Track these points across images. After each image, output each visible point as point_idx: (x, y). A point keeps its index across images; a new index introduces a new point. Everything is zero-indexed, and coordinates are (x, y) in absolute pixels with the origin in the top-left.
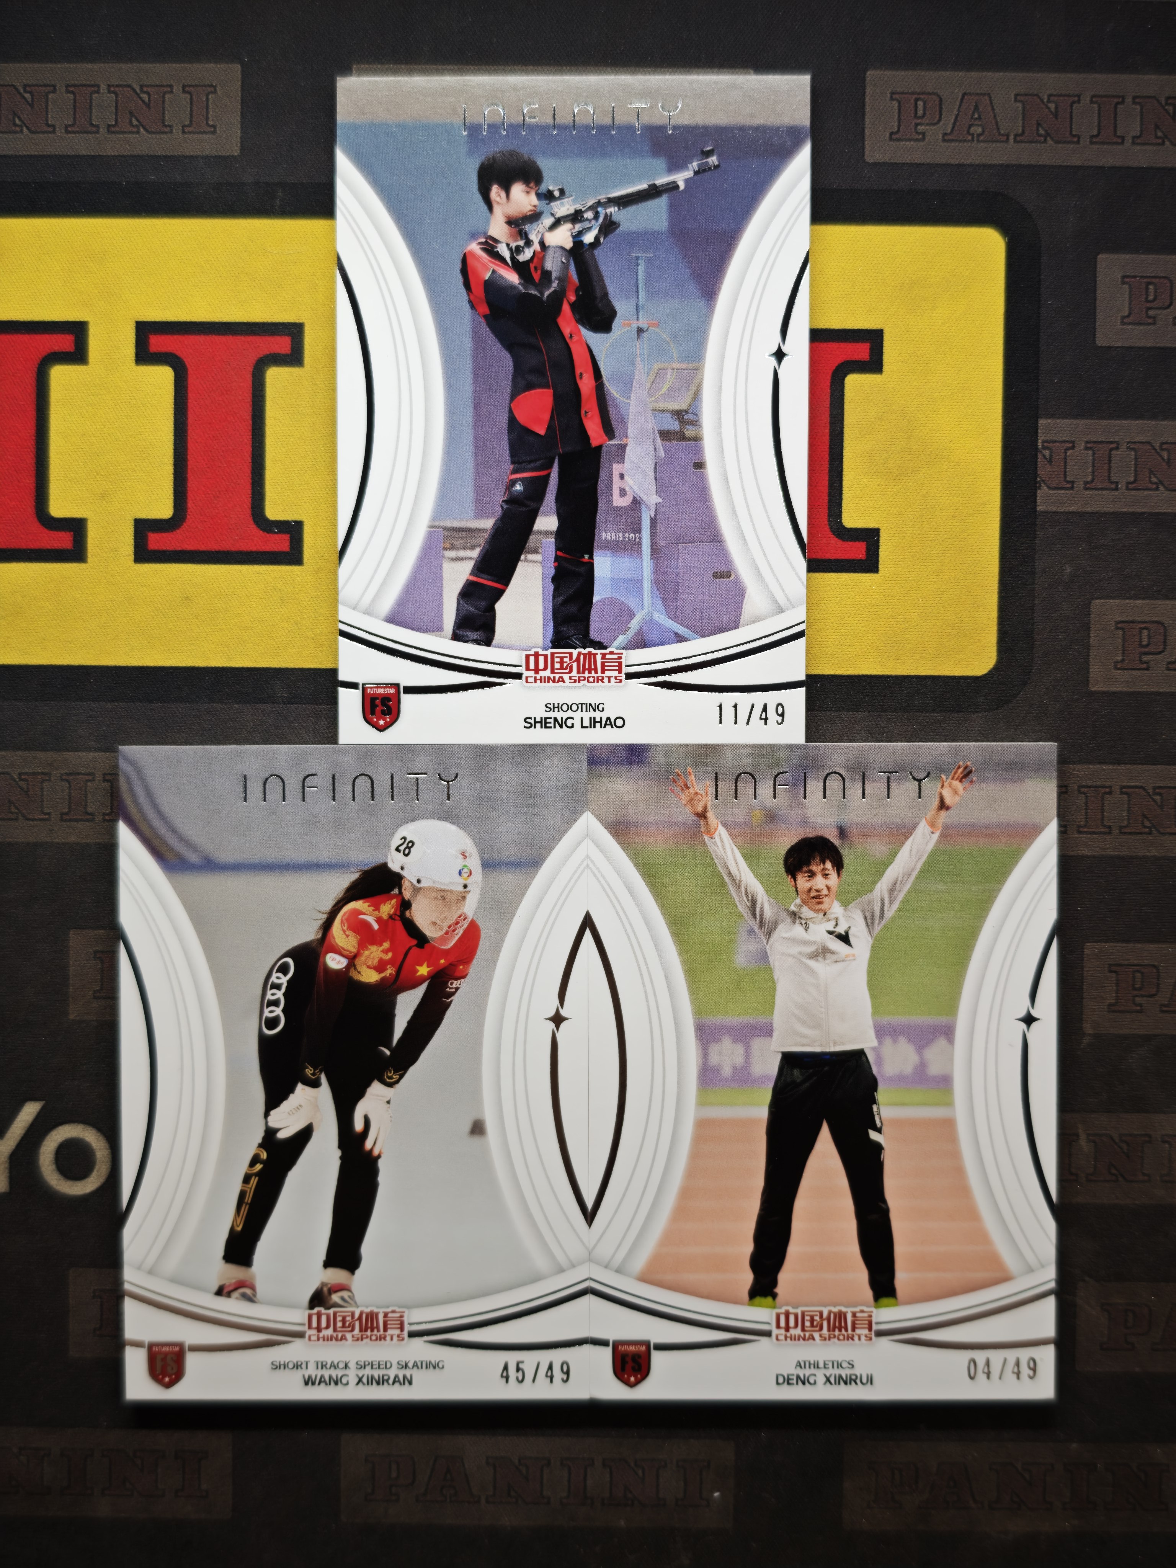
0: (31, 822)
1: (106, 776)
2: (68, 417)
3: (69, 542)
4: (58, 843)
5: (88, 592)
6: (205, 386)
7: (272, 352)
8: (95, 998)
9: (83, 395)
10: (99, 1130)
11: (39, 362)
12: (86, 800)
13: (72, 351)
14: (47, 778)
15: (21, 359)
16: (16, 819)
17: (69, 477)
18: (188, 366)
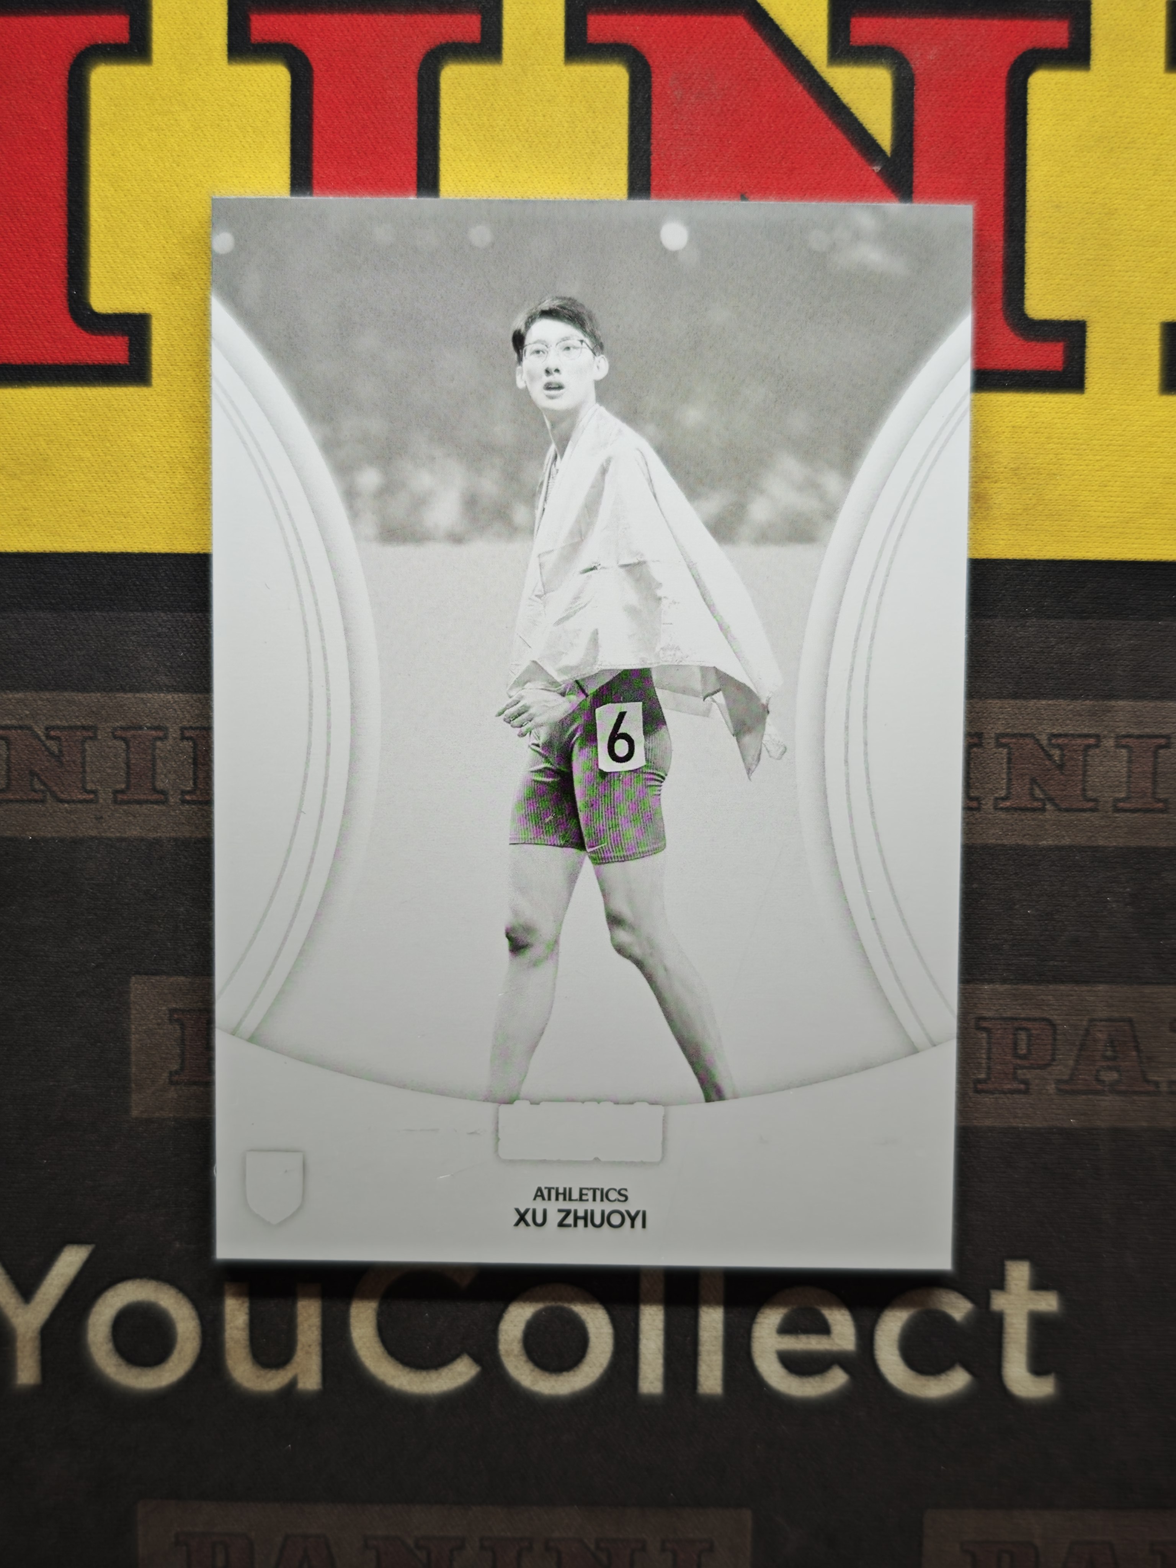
0: (66, 805)
1: (185, 731)
2: (120, 149)
3: (122, 353)
4: (109, 839)
5: (154, 434)
6: (340, 97)
7: (450, 41)
8: (172, 1083)
9: (143, 114)
10: (183, 1289)
11: (72, 61)
12: (154, 770)
13: (124, 42)
14: (91, 734)
15: (43, 56)
16: (43, 801)
17: (122, 246)
18: (314, 65)
